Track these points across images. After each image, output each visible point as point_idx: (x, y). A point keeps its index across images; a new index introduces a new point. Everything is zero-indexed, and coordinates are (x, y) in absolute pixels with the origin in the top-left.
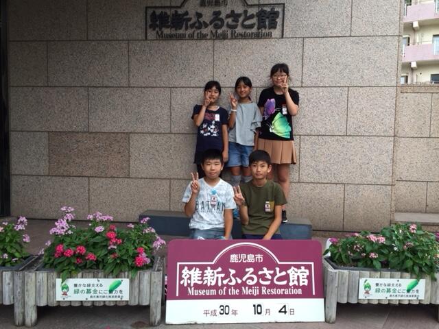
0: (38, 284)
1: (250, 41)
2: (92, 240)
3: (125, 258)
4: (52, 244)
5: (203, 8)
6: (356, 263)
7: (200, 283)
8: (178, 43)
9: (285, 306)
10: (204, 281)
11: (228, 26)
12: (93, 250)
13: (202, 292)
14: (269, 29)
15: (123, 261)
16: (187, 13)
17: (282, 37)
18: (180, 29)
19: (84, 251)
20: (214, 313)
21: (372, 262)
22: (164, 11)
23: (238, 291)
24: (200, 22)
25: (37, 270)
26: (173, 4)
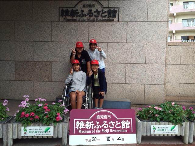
0: (13, 129)
1: (105, 23)
2: (37, 110)
3: (51, 117)
4: (20, 112)
5: (84, 8)
6: (149, 119)
7: (84, 128)
8: (73, 23)
9: (120, 137)
10: (85, 127)
11: (95, 16)
12: (38, 114)
13: (85, 132)
14: (113, 18)
15: (51, 119)
16: (77, 10)
17: (118, 21)
18: (74, 17)
19: (34, 114)
20: (90, 141)
21: (156, 118)
22: (67, 9)
23: (100, 131)
24: (83, 14)
25: (13, 123)
26: (71, 6)
